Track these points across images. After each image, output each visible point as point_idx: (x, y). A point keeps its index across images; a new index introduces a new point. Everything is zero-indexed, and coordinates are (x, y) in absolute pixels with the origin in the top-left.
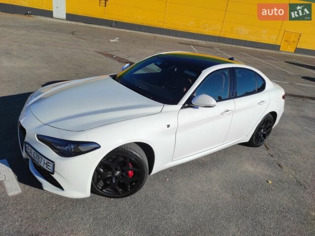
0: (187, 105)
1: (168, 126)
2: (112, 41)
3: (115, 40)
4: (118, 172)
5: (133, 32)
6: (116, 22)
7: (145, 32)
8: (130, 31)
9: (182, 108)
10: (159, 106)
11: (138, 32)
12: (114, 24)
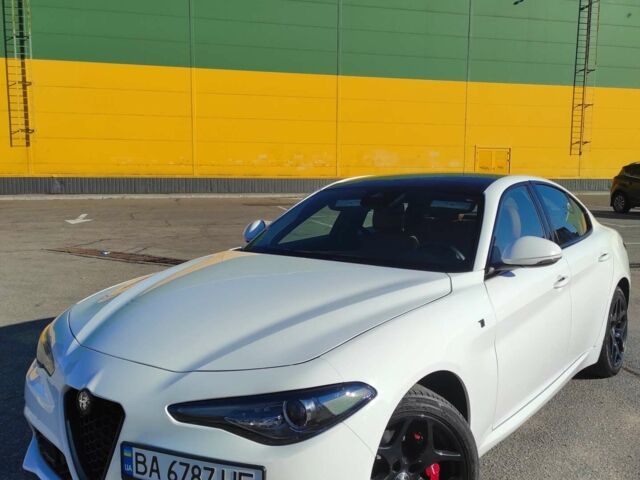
0: (492, 269)
1: (482, 323)
2: (72, 222)
3: (79, 220)
5: (115, 197)
6: (62, 181)
7: (146, 193)
8: (106, 197)
10: (437, 279)
11: (128, 197)
12: (58, 185)
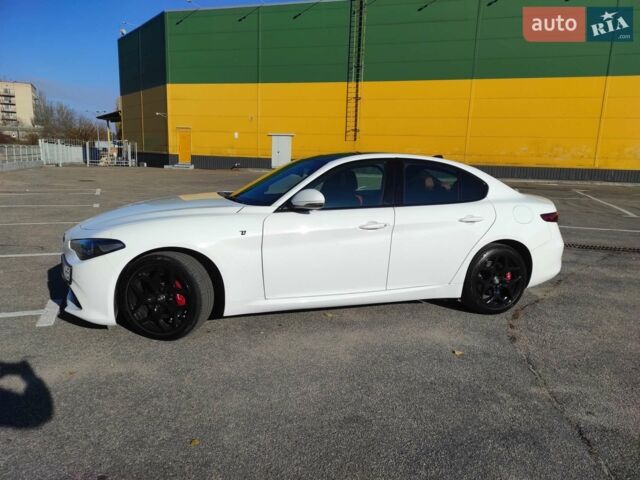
0: (285, 208)
1: (243, 233)
4: (163, 297)
9: (277, 211)
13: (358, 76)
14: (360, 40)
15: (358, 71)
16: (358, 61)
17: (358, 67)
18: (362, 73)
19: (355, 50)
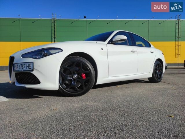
13: (55, 40)
14: (54, 30)
15: (55, 39)
16: (55, 36)
17: (55, 38)
18: (56, 39)
19: (53, 33)
